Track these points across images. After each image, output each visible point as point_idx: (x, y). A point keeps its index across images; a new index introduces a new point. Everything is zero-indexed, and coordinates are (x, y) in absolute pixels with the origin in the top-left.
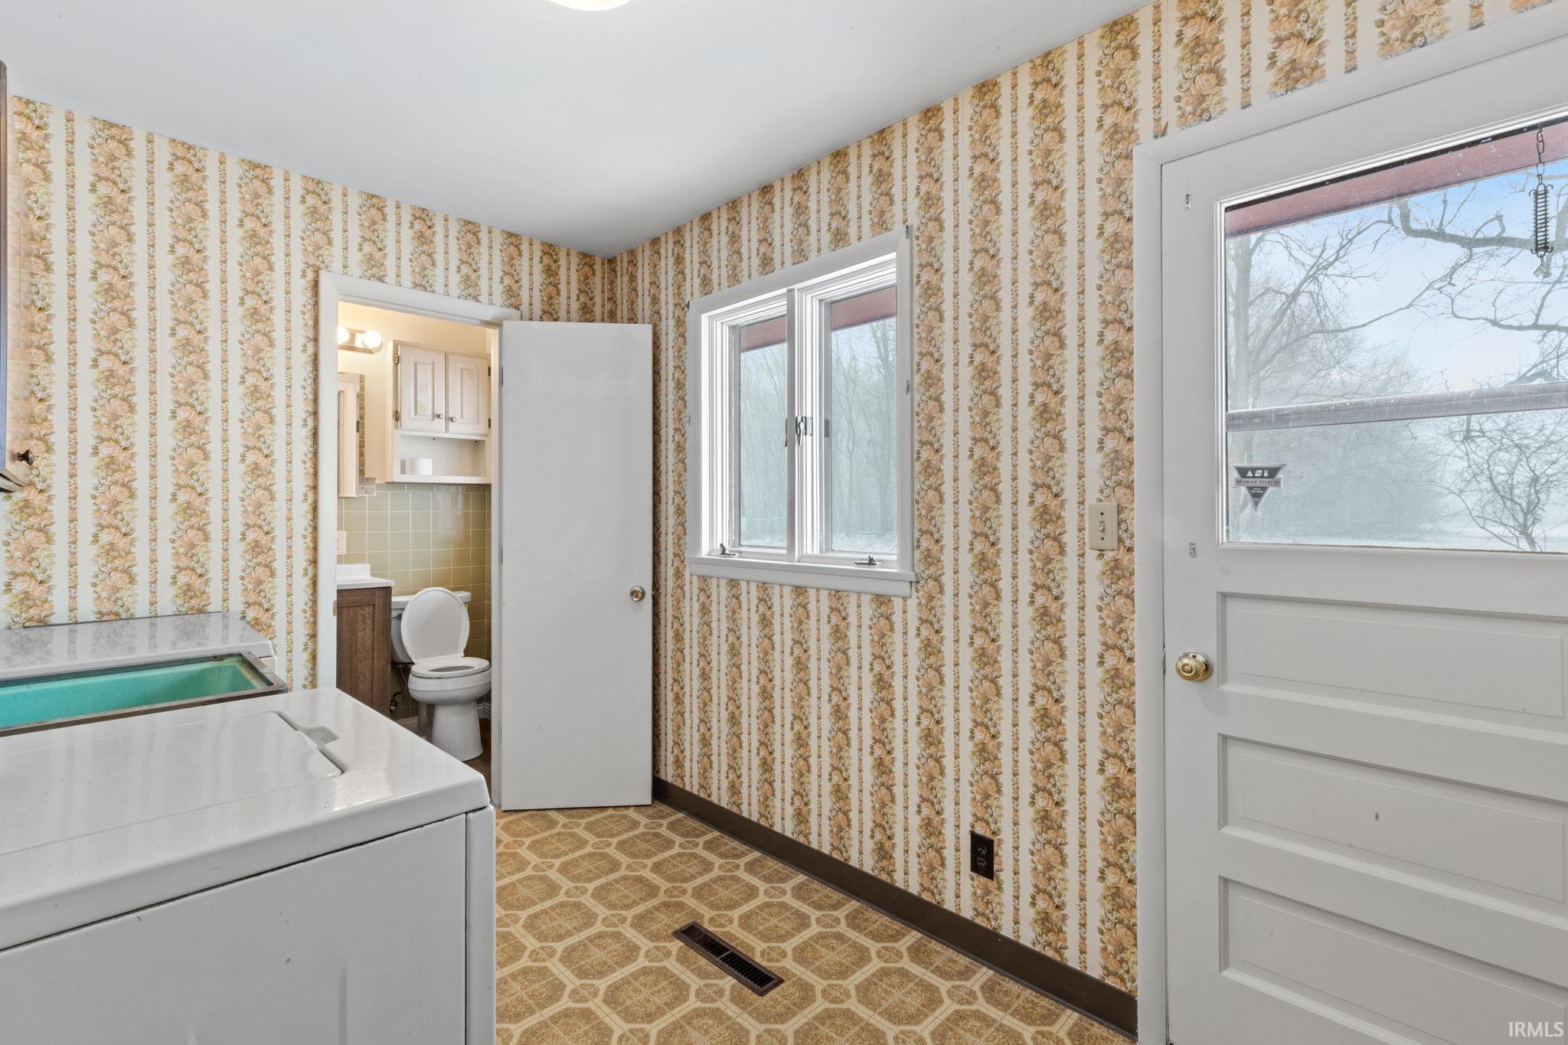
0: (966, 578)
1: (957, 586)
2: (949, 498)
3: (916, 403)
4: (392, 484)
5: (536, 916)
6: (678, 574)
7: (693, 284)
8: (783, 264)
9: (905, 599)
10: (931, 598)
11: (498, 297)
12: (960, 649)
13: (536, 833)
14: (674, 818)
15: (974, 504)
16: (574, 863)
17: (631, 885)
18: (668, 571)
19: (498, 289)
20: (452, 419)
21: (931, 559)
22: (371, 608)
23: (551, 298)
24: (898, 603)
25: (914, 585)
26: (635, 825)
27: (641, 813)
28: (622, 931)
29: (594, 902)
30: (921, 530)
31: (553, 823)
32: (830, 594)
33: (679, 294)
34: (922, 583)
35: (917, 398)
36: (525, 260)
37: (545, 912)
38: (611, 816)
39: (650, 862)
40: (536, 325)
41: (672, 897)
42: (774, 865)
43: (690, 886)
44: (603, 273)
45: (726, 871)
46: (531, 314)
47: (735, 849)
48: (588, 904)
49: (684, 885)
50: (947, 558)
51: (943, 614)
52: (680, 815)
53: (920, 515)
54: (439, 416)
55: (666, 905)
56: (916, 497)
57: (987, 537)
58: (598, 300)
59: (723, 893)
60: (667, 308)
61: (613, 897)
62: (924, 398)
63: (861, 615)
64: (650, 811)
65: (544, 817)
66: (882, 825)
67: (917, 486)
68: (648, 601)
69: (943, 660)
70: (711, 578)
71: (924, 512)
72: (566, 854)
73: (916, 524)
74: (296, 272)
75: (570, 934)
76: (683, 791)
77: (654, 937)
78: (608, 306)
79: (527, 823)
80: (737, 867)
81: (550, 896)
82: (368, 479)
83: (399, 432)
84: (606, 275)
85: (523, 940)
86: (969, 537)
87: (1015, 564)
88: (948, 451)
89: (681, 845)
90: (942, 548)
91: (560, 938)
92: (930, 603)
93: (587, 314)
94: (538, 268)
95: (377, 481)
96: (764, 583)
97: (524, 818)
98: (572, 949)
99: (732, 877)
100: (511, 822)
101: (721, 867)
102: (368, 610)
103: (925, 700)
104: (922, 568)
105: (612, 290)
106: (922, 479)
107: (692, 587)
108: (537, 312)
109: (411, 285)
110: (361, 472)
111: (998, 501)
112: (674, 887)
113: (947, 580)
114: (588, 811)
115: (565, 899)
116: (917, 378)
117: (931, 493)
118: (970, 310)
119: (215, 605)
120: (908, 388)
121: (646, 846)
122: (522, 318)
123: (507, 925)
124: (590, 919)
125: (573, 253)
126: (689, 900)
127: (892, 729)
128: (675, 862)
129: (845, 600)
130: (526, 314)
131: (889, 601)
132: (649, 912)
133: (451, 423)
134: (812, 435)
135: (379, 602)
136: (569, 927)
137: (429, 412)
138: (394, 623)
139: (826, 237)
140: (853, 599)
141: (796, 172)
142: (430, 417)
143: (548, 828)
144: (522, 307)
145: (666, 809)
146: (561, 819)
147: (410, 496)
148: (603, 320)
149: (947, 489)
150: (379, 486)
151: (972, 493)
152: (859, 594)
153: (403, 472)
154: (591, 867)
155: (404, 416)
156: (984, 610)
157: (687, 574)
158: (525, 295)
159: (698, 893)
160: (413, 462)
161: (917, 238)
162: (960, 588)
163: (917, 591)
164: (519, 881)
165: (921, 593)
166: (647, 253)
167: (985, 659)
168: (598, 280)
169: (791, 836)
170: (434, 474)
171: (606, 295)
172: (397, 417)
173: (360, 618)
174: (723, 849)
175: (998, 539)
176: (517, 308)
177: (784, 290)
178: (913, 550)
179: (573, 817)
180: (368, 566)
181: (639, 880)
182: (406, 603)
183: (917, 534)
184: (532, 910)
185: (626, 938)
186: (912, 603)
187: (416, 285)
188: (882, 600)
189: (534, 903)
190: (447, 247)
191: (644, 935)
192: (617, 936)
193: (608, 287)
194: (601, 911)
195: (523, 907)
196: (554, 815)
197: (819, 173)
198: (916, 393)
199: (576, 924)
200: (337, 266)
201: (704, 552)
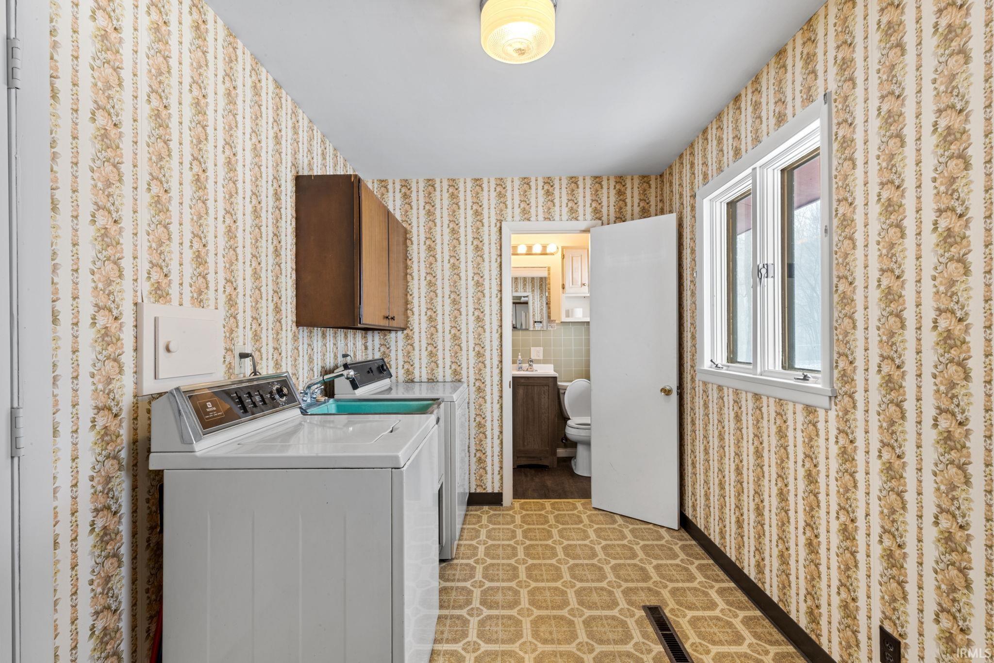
0: (875, 397)
1: (867, 403)
2: (860, 325)
3: (835, 244)
4: (563, 323)
5: (577, 565)
6: (693, 380)
7: (699, 178)
8: (746, 151)
9: (827, 411)
10: (846, 412)
11: (589, 216)
12: (870, 460)
13: (602, 524)
14: (688, 543)
15: (882, 330)
16: (612, 546)
17: (636, 570)
18: (687, 377)
19: (589, 210)
21: (846, 378)
22: (547, 387)
23: (621, 208)
24: (821, 413)
25: (833, 399)
26: (661, 538)
27: (668, 533)
28: (615, 592)
29: (610, 570)
30: (838, 353)
31: (615, 522)
32: (775, 401)
33: (692, 189)
34: (839, 398)
35: (835, 239)
36: (605, 190)
37: (582, 565)
38: (649, 529)
39: (655, 562)
40: (612, 226)
41: (656, 586)
42: (740, 596)
43: (671, 585)
44: (657, 185)
45: (702, 586)
46: (609, 220)
47: (718, 575)
48: (606, 570)
49: (668, 583)
50: (859, 377)
51: (856, 427)
52: (694, 542)
53: (838, 340)
54: (584, 285)
55: (649, 589)
56: (835, 324)
57: (893, 360)
58: (653, 203)
59: (691, 598)
60: (687, 200)
61: (622, 572)
62: (841, 238)
63: (796, 419)
64: (676, 534)
65: (612, 517)
66: (812, 594)
67: (836, 315)
68: (674, 396)
69: (856, 467)
70: (709, 383)
71: (841, 337)
72: (611, 540)
73: (835, 348)
74: (493, 225)
75: (587, 581)
76: (696, 526)
77: (631, 603)
78: (660, 205)
79: (601, 518)
80: (712, 587)
81: (590, 558)
82: (552, 321)
83: (565, 295)
84: (659, 186)
85: (564, 574)
86: (877, 360)
87: (919, 387)
88: (859, 283)
89: (682, 560)
90: (855, 368)
91: (581, 581)
92: (845, 416)
93: (645, 213)
94: (613, 192)
95: (556, 322)
96: (737, 390)
97: (601, 515)
98: (584, 589)
99: (704, 591)
100: (594, 514)
101: (700, 583)
103: (843, 499)
104: (840, 385)
105: (662, 195)
106: (840, 308)
107: (699, 389)
108: (612, 218)
109: (543, 219)
110: (549, 317)
111: (903, 326)
112: (661, 582)
113: (859, 397)
114: (638, 522)
115: (596, 563)
116: (836, 222)
117: (846, 320)
118: (878, 153)
119: (464, 379)
120: (826, 231)
121: (660, 553)
122: (602, 224)
123: (561, 564)
124: (603, 577)
125: (636, 177)
126: (666, 594)
127: (818, 517)
128: (671, 568)
129: (785, 407)
130: (605, 221)
131: (815, 411)
132: (637, 589)
134: (773, 277)
135: (551, 384)
136: (589, 577)
137: (580, 283)
138: (561, 396)
139: (772, 121)
140: (791, 406)
141: (754, 79)
142: (580, 285)
143: (611, 524)
144: (603, 218)
145: (686, 535)
146: (620, 521)
147: (572, 328)
148: (656, 215)
149: (859, 316)
151: (879, 320)
152: (794, 403)
153: (568, 316)
154: (620, 552)
155: (567, 287)
156: (891, 427)
157: (697, 380)
158: (604, 211)
159: (674, 592)
160: (572, 310)
161: (835, 101)
162: (870, 405)
163: (836, 405)
164: (580, 545)
165: (839, 406)
166: (678, 165)
167: (892, 473)
168: (653, 190)
169: (754, 580)
170: (583, 317)
171: (659, 198)
172: (564, 287)
173: (543, 392)
174: (709, 573)
175: (903, 362)
176: (600, 219)
177: (749, 170)
178: (832, 369)
179: (627, 522)
180: (552, 366)
181: (643, 569)
182: (567, 386)
183: (835, 356)
184: (577, 562)
185: (615, 597)
186: (832, 414)
187: (545, 219)
188: (810, 410)
189: (580, 559)
190: (561, 195)
191: (626, 599)
192: (610, 593)
193: (659, 192)
194: (611, 577)
195: (574, 558)
196: (618, 518)
197: (768, 73)
198: (834, 235)
199: (593, 578)
200: (509, 218)
201: (707, 365)
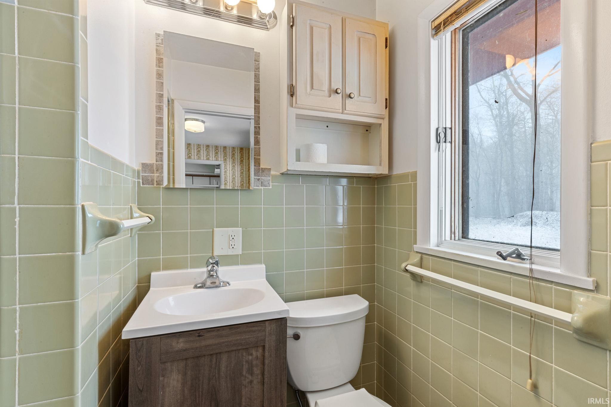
4: (287, 175)
20: (350, 96)
22: (260, 350)
54: (336, 92)
82: (263, 170)
83: (294, 111)
95: (272, 173)
102: (257, 353)
133: (348, 101)
135: (270, 342)
137: (326, 87)
138: (290, 343)
142: (327, 93)
150: (274, 177)
153: (298, 159)
155: (300, 90)
160: (308, 147)
170: (329, 162)
172: (292, 93)
173: (245, 367)
180: (263, 266)
